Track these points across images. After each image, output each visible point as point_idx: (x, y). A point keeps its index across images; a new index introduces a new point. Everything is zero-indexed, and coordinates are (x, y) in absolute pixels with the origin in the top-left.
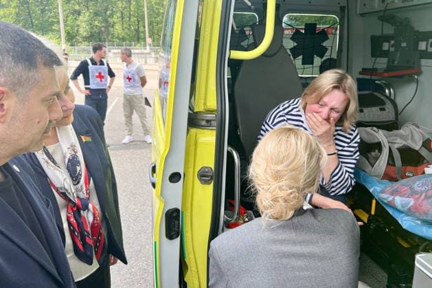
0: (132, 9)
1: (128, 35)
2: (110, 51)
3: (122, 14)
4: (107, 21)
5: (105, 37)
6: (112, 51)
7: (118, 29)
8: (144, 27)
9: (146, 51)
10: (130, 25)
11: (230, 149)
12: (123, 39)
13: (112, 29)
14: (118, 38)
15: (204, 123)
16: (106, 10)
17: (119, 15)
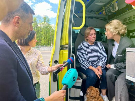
0: (47, 36)
1: (46, 43)
2: (40, 47)
3: (44, 37)
4: (40, 39)
5: (39, 44)
6: (41, 47)
7: (43, 42)
8: (50, 41)
9: (50, 47)
10: (46, 40)
11: (72, 54)
12: (44, 44)
13: (41, 42)
14: (43, 44)
15: (65, 48)
16: (40, 36)
17: (43, 38)
